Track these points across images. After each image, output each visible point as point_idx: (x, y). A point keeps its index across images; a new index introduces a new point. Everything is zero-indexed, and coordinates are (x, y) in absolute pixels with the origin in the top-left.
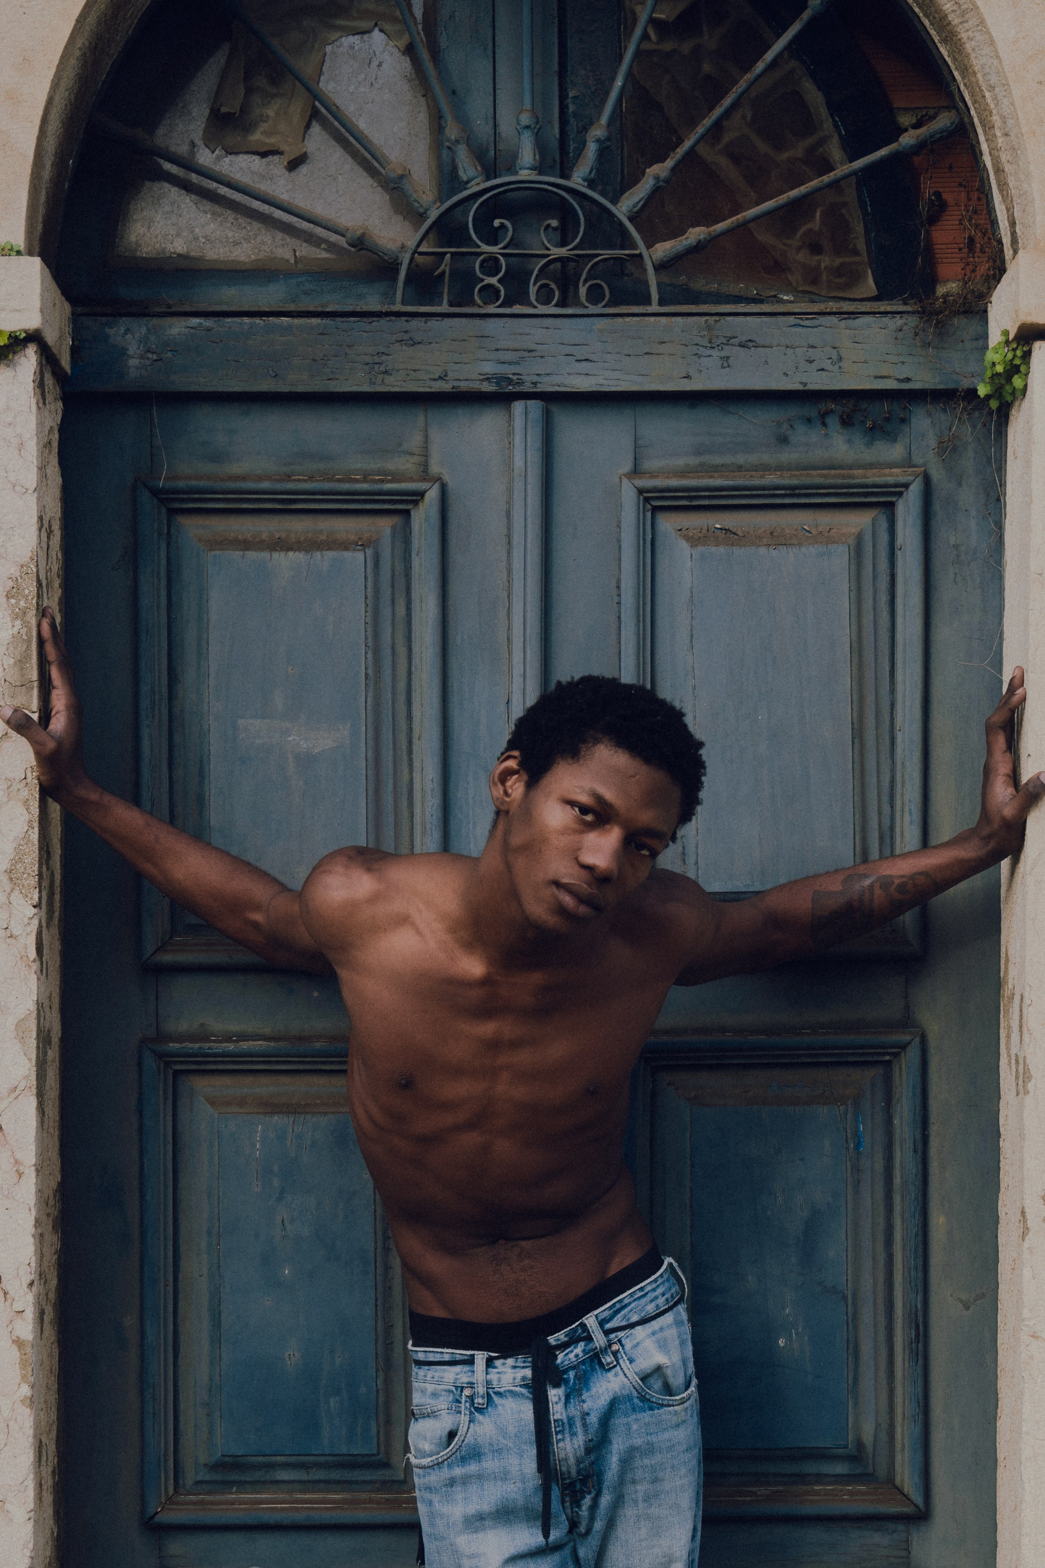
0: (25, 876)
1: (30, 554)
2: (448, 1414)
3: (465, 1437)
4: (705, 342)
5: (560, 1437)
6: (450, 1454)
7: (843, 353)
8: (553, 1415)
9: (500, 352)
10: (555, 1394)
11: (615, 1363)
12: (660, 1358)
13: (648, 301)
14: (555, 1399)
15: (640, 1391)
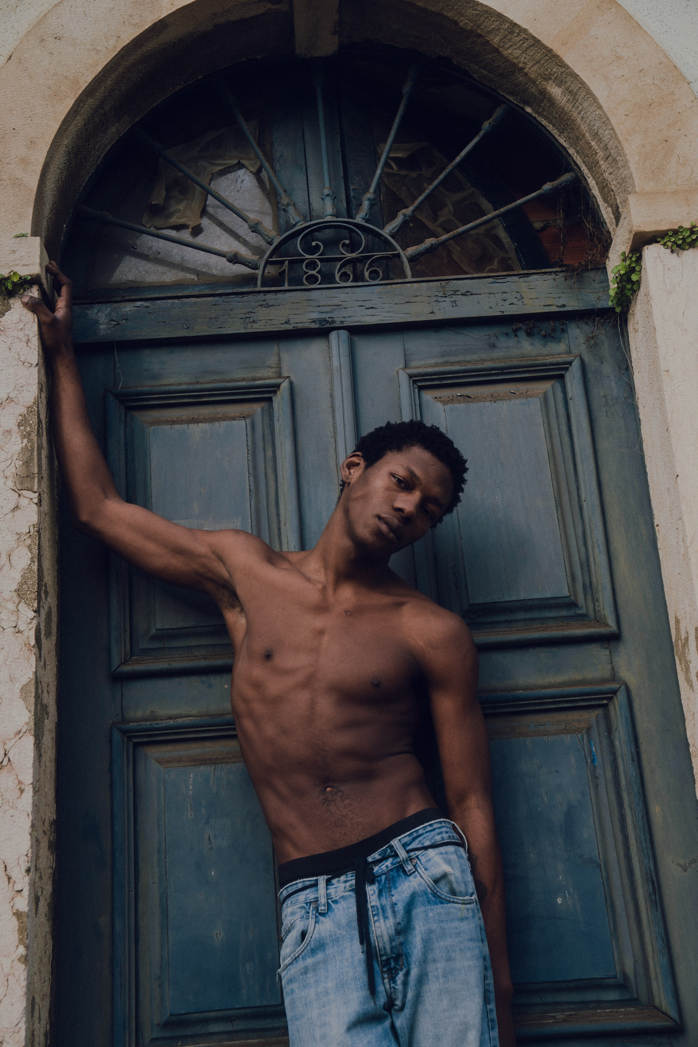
0: (28, 592)
1: (33, 401)
2: (301, 921)
3: (313, 934)
4: (441, 294)
5: (376, 918)
6: (303, 948)
7: (524, 295)
8: (370, 903)
9: (320, 307)
10: (371, 890)
11: (414, 870)
12: (446, 868)
13: (405, 277)
14: (371, 892)
15: (433, 889)
